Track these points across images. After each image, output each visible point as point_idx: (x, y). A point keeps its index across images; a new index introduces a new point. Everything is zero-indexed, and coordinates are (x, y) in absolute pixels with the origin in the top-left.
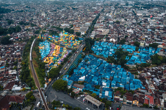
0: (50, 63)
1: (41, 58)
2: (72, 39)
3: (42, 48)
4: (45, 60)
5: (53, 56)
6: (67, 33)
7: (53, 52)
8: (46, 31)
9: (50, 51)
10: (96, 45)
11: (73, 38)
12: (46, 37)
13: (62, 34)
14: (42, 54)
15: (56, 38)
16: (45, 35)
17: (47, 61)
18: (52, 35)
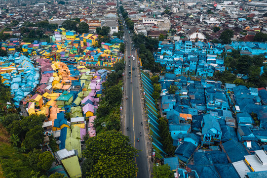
0: (54, 116)
1: (13, 101)
2: (90, 44)
3: (10, 71)
4: (32, 106)
5: (55, 90)
6: (73, 31)
7: (52, 79)
8: (11, 33)
9: (37, 76)
10: (163, 51)
11: (94, 42)
12: (15, 47)
13: (59, 36)
14: (14, 87)
15: (44, 47)
16: (11, 42)
17: (37, 107)
18: (32, 42)
